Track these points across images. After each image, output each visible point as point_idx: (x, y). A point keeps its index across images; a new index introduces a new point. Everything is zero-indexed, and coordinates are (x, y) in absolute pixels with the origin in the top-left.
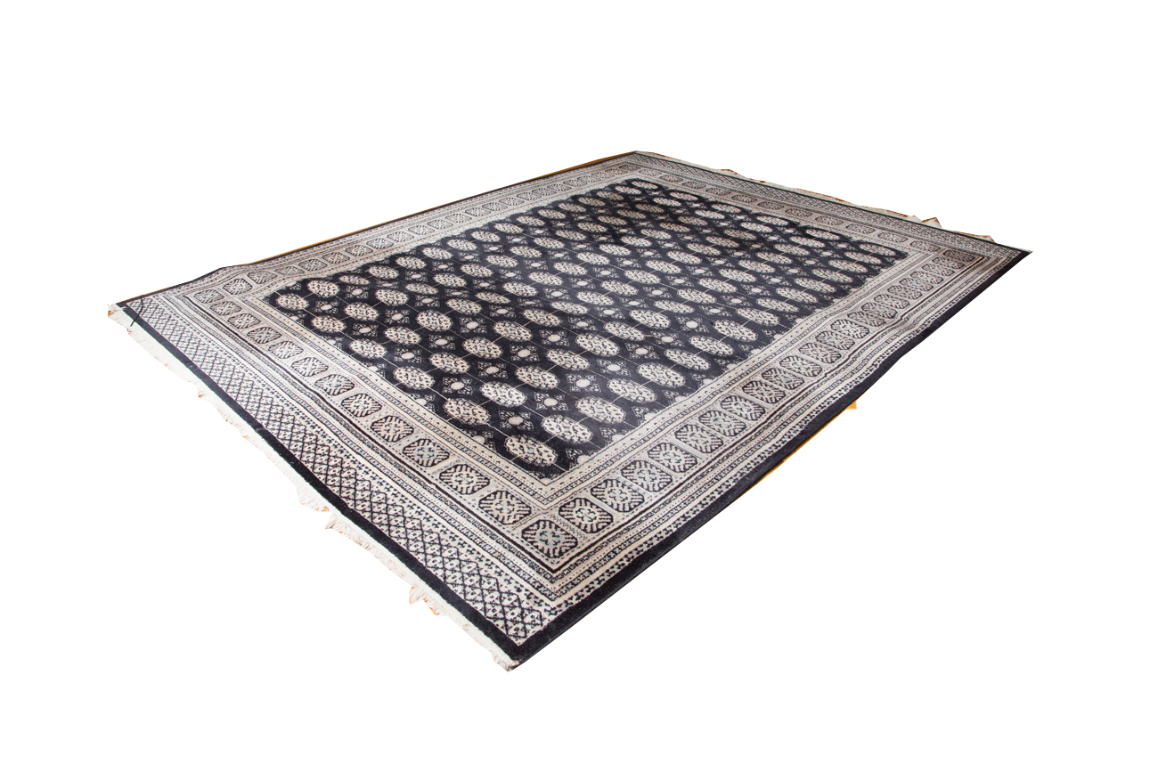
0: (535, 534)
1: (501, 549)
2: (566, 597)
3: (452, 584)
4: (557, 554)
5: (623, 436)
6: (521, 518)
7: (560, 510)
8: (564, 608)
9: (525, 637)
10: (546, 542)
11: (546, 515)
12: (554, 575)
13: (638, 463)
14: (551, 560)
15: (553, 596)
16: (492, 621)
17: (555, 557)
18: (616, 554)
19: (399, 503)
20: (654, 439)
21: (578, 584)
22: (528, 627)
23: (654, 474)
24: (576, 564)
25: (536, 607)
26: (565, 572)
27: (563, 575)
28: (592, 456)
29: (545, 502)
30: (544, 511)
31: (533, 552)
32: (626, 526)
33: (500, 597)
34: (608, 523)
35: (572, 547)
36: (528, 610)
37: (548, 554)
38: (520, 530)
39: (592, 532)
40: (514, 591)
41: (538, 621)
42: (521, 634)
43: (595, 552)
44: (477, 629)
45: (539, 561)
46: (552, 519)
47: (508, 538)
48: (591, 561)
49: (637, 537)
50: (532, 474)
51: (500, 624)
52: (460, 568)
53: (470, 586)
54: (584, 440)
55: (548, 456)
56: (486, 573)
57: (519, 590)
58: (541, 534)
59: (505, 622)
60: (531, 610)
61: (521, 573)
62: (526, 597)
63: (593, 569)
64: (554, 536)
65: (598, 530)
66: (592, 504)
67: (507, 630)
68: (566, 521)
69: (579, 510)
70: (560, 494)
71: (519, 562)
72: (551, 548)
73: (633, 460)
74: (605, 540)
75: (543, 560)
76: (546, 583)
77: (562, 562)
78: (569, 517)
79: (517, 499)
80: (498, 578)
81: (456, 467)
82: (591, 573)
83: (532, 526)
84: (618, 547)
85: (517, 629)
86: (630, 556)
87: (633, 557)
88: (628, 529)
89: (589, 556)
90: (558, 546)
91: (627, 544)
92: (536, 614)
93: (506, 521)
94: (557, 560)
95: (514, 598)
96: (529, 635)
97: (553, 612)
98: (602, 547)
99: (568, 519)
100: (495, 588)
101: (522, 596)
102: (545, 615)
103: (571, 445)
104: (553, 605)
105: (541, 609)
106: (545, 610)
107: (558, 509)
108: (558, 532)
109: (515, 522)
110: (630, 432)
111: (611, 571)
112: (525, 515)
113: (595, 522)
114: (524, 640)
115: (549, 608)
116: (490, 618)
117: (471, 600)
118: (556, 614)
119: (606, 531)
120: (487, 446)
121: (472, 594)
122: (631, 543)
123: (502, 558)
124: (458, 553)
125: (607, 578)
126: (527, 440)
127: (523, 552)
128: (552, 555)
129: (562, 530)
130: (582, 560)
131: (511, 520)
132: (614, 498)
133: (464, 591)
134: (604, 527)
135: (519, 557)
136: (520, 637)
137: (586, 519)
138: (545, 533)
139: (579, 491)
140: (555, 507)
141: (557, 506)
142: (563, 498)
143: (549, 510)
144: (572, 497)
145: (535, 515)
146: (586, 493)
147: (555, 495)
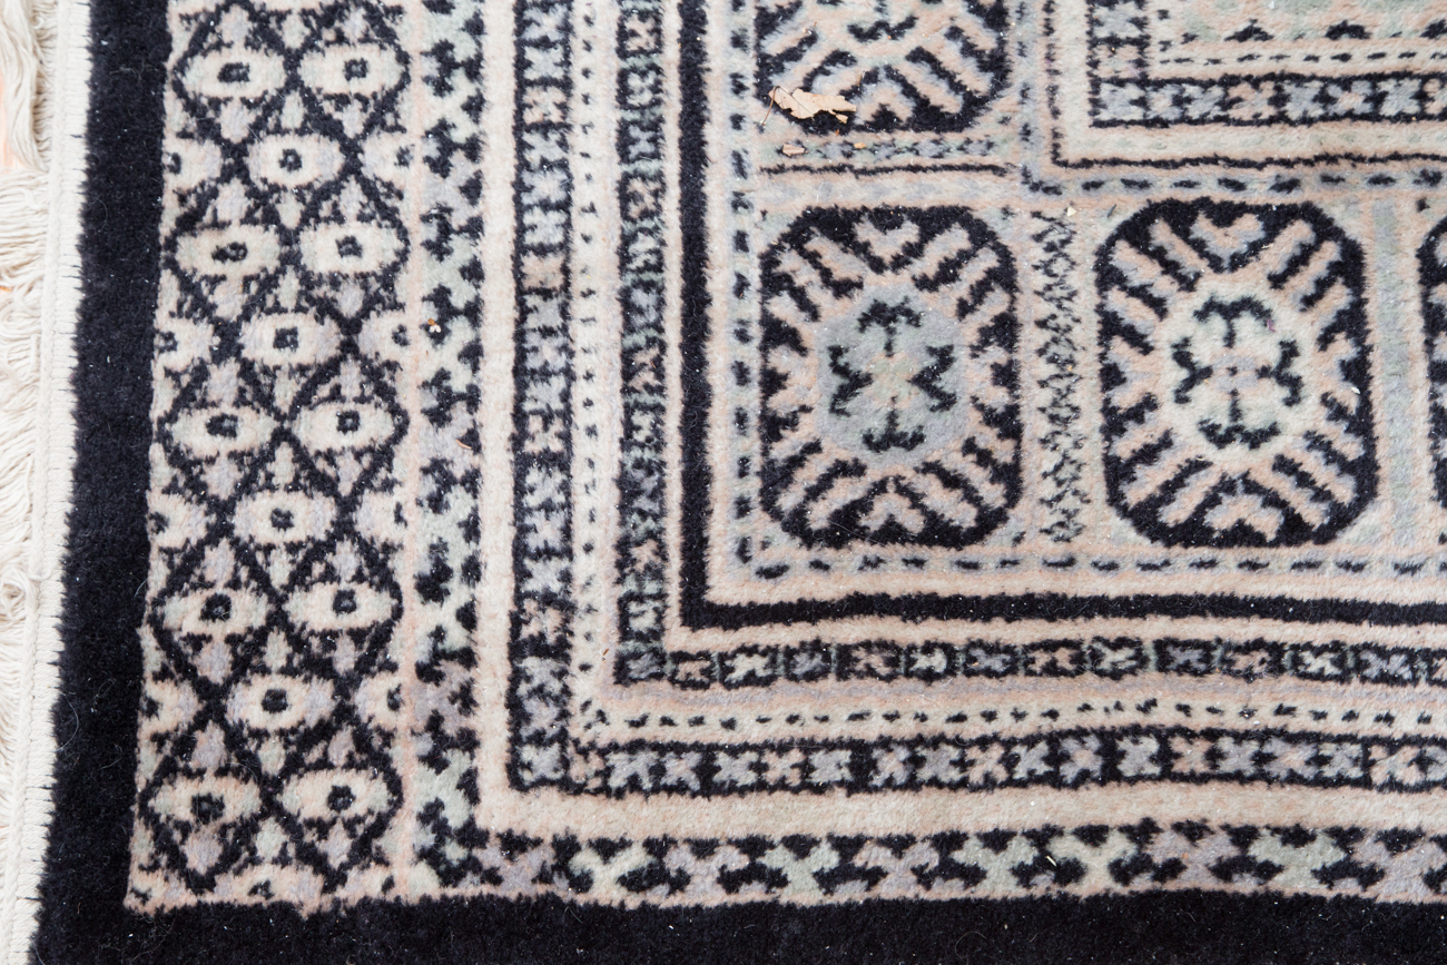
0: (843, 288)
2: (589, 818)
3: (187, 284)
4: (819, 516)
6: (884, 120)
7: (1135, 232)
8: (519, 880)
9: (201, 883)
10: (852, 383)
11: (1025, 201)
12: (678, 637)
14: (760, 524)
15: (543, 760)
16: (153, 657)
17: (796, 524)
18: (1111, 774)
21: (732, 789)
22: (270, 838)
24: (843, 662)
25: (406, 755)
26: (743, 665)
27: (718, 671)
29: (1119, 103)
30: (1044, 170)
31: (726, 396)
32: (1354, 634)
33: (320, 549)
34: (1294, 530)
35: (940, 533)
36: (361, 739)
37: (776, 477)
38: (807, 194)
39: (1145, 518)
40: (408, 567)
41: (337, 847)
42: (201, 852)
43: (1016, 661)
44: (53, 644)
45: (697, 479)
46: (1028, 255)
47: (693, 206)
48: (934, 706)
49: (1342, 761)
51: (173, 705)
52: (310, 216)
53: (247, 369)
56: (390, 351)
57: (432, 587)
58: (879, 314)
59: (200, 722)
60: (372, 753)
61: (543, 485)
62: (421, 652)
63: (891, 764)
64: (924, 381)
65: (1193, 532)
66: (1352, 322)
67: (168, 771)
68: (1087, 332)
69: (1230, 311)
70: (1257, 102)
71: (600, 403)
72: (841, 443)
74: (1153, 628)
75: (724, 489)
76: (595, 641)
77: (801, 585)
78: (1134, 312)
80: (418, 422)
82: (861, 778)
83: (886, 218)
84: (1163, 735)
85: (207, 808)
86: (1165, 847)
87: (1173, 868)
88: (1350, 664)
89: (960, 662)
90: (880, 466)
91: (1238, 757)
92: (368, 793)
93: (786, 86)
94: (785, 548)
95: (371, 607)
96: (234, 890)
97: (454, 852)
98: (1085, 660)
99: (1111, 326)
100: (348, 473)
101: (420, 622)
102: (405, 836)
104: (499, 809)
105: (422, 786)
106: (431, 814)
107: (1132, 205)
108: (971, 377)
109: (823, 123)
111: (967, 855)
112: (928, 117)
113: (1234, 459)
114: (183, 897)
115: (455, 814)
116: (163, 636)
117: (177, 457)
118: (450, 875)
119: (1227, 575)
121: (217, 427)
122: (1261, 772)
123: (548, 314)
124: (382, 111)
125: (898, 885)
127: (674, 362)
128: (788, 501)
129: (1006, 376)
130: (899, 661)
131: (827, 96)
133: (200, 373)
134: (1242, 535)
135: (628, 372)
136: (178, 861)
137: (1209, 400)
138: (901, 324)
139: (1379, 169)
140: (1128, 183)
141: (1144, 185)
142: (1237, 154)
143: (1072, 180)
144: (1291, 185)
145: (975, 158)
146: (1407, 207)
147: (1217, 92)
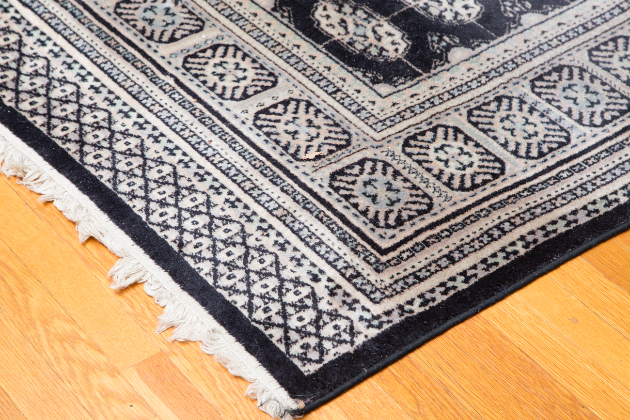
0: (354, 183)
1: (288, 203)
2: (401, 299)
3: (193, 257)
4: (391, 222)
5: (543, 17)
6: (331, 152)
7: (406, 144)
8: (396, 319)
9: (320, 361)
10: (374, 198)
11: (378, 151)
12: (384, 259)
13: (566, 71)
14: (379, 231)
15: (378, 295)
16: (261, 327)
17: (388, 226)
18: (504, 233)
19: (104, 105)
20: (606, 27)
21: (426, 278)
22: (327, 345)
23: (596, 93)
24: (426, 244)
25: (344, 311)
26: (405, 256)
27: (399, 260)
28: (478, 50)
29: (379, 126)
30: (376, 144)
31: (349, 214)
32: (528, 185)
33: (280, 287)
34: (495, 176)
35: (421, 213)
36: (330, 314)
37: (375, 221)
38: (327, 172)
39: (462, 188)
40: (306, 279)
41: (346, 337)
42: (314, 355)
43: (464, 224)
44: (232, 339)
45: (357, 230)
46: (389, 159)
47: (303, 186)
48: (455, 240)
49: (549, 206)
50: (360, 75)
51: (276, 334)
52: (211, 230)
53: (226, 264)
54: (466, 18)
55: (393, 43)
56: (258, 244)
57: (316, 279)
58: (366, 184)
59: (286, 332)
60: (334, 315)
61: (323, 250)
62: (327, 292)
63: (456, 255)
64: (389, 189)
65: (474, 186)
66: (467, 139)
67: (288, 345)
68: (415, 165)
69: (442, 147)
70: (408, 114)
71: (320, 229)
72: (383, 209)
73: (557, 63)
74: (486, 205)
75: (366, 230)
76: (366, 270)
77: (400, 237)
78: (421, 158)
79: (327, 117)
80: (280, 253)
81: (215, 48)
82: (453, 261)
83: (350, 167)
84: (508, 221)
85: (306, 347)
86: (530, 238)
87: (535, 241)
88: (532, 190)
89: (451, 231)
90: (396, 208)
91: (527, 216)
92: (343, 324)
93: (301, 155)
94: (390, 232)
95: (305, 291)
96: (328, 359)
97: (376, 323)
98: (478, 217)
99: (419, 162)
100: (273, 270)
101: (321, 289)
102: (360, 326)
103: (438, 26)
104: (377, 310)
105: (354, 316)
106: (361, 318)
107: (401, 141)
108: (398, 184)
109: (318, 157)
110: (557, 11)
111: (491, 261)
112: (340, 147)
113: (469, 171)
114: (318, 366)
115: (367, 316)
116: (259, 322)
117: (225, 289)
118: (379, 327)
119: (490, 190)
120: (278, 15)
121: (229, 278)
122: (534, 216)
123: (289, 219)
124: (208, 204)
125: (481, 274)
126: (355, 9)
127: (329, 213)
128: (382, 223)
129: (406, 180)
130: (438, 237)
131: (312, 154)
132: (512, 131)
133: (215, 270)
134: (485, 182)
135: (321, 220)
136: (310, 360)
137: (453, 164)
138: (373, 183)
139: (446, 113)
140: (396, 138)
141: (400, 137)
142: (414, 123)
143: (384, 142)
144: (431, 123)
145: (358, 149)
146: (458, 117)
147: (398, 116)
